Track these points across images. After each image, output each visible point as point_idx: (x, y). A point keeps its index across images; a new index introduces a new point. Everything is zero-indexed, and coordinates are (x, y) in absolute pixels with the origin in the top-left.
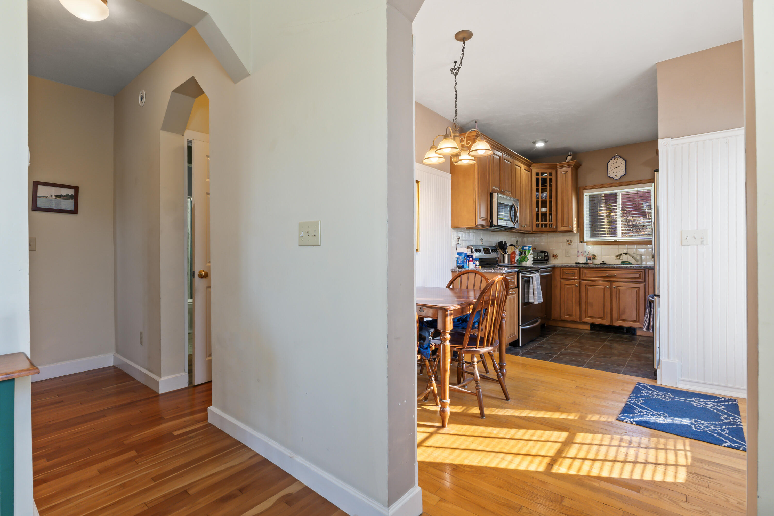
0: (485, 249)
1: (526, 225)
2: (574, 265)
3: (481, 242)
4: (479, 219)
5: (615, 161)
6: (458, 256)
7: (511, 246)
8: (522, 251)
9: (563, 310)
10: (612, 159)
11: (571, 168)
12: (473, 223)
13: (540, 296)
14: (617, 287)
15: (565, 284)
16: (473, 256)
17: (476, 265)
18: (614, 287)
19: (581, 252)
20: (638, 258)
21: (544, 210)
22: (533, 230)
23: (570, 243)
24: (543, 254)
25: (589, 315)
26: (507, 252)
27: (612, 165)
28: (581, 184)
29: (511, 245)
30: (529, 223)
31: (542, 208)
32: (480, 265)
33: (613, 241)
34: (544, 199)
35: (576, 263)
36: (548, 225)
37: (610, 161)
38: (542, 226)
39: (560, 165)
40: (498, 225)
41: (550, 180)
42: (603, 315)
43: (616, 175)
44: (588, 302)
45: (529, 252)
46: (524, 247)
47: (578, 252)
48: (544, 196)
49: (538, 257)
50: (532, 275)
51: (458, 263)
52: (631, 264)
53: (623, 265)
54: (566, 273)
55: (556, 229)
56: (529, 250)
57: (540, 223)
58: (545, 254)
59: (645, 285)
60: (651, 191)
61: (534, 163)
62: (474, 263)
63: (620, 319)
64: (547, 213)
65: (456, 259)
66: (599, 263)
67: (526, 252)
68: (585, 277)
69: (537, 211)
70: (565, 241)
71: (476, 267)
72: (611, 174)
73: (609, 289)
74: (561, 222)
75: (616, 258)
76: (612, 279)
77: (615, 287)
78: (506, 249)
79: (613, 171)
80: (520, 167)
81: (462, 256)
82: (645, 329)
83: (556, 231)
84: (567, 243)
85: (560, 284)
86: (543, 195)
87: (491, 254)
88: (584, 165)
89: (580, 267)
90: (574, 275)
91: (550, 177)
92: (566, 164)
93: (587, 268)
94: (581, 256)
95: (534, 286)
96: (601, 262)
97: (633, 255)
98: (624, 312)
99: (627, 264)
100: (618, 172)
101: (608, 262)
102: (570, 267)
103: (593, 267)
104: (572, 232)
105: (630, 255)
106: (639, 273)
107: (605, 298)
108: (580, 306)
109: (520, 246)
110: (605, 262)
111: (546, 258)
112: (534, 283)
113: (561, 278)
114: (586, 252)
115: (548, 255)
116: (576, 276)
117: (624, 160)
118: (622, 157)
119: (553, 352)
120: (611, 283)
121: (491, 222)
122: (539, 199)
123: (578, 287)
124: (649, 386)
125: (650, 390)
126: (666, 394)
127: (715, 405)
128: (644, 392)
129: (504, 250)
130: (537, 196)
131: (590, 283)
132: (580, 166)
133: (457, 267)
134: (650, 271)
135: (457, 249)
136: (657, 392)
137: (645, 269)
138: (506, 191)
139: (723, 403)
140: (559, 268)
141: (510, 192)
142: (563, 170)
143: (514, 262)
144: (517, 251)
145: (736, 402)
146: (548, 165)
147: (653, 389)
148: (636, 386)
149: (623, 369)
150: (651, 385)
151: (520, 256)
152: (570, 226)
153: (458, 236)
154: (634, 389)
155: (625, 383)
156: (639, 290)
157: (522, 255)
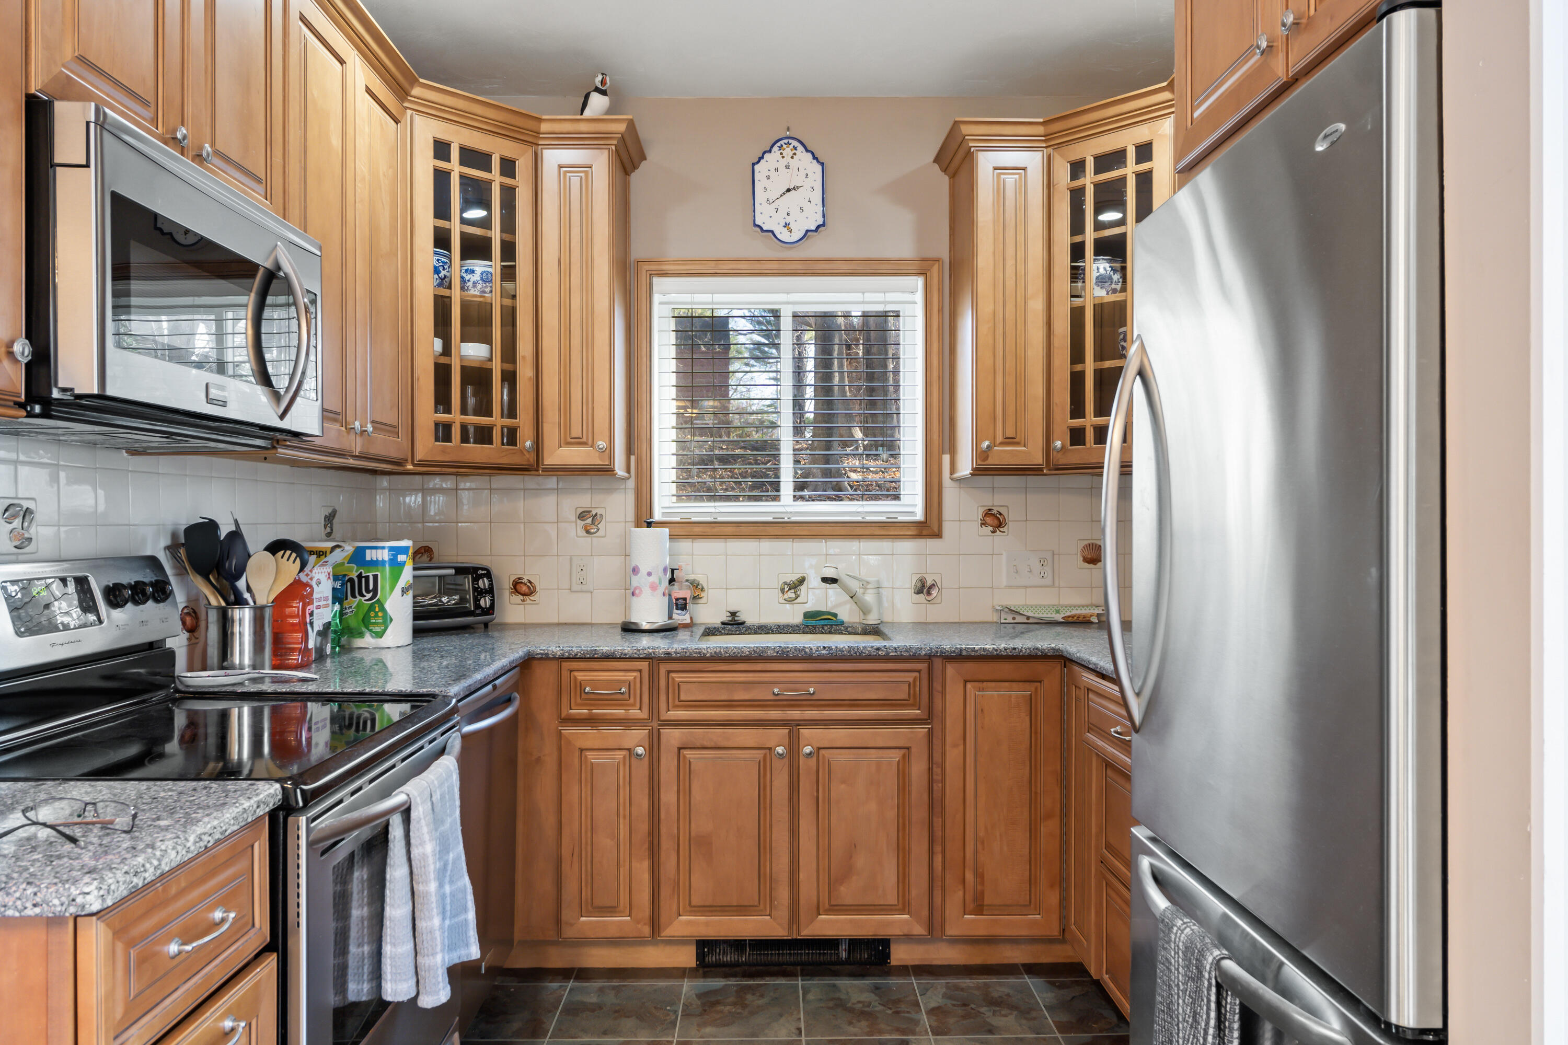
1: (373, 422)
2: (614, 643)
5: (784, 162)
7: (274, 554)
8: (354, 575)
9: (570, 888)
10: (770, 151)
11: (606, 152)
13: (460, 919)
14: (819, 749)
15: (581, 750)
18: (808, 749)
19: (649, 574)
20: (869, 598)
21: (474, 351)
22: (419, 455)
23: (593, 523)
24: (467, 582)
25: (696, 901)
26: (249, 589)
27: (773, 174)
28: (638, 251)
29: (275, 547)
30: (391, 413)
31: (464, 339)
33: (767, 518)
34: (473, 292)
35: (627, 630)
36: (496, 435)
37: (762, 158)
38: (465, 439)
39: (555, 128)
40: (102, 397)
41: (509, 194)
42: (757, 899)
43: (786, 225)
44: (693, 834)
45: (396, 578)
46: (368, 552)
47: (635, 571)
48: (476, 277)
49: (445, 599)
50: (403, 798)
54: (587, 689)
55: (532, 458)
56: (397, 567)
57: (456, 417)
58: (476, 580)
59: (930, 733)
60: (909, 307)
61: (421, 80)
63: (833, 903)
64: (490, 370)
67: (375, 577)
68: (676, 707)
69: (439, 355)
70: (572, 515)
72: (767, 217)
73: (786, 761)
74: (557, 419)
75: (781, 594)
76: (795, 714)
77: (811, 753)
78: (238, 577)
79: (775, 202)
80: (342, 62)
83: (532, 467)
84: (581, 523)
85: (560, 749)
86: (473, 272)
88: (655, 155)
89: (648, 658)
90: (626, 696)
91: (508, 181)
92: (583, 127)
93: (686, 659)
94: (647, 591)
95: (415, 870)
96: (725, 617)
97: (854, 585)
98: (848, 871)
99: (823, 623)
100: (795, 212)
101: (750, 617)
102: (608, 657)
103: (718, 658)
104: (606, 471)
105: (846, 589)
106: (910, 677)
107: (765, 808)
108: (656, 859)
109: (338, 546)
110: (742, 617)
111: (482, 603)
112: (415, 852)
113: (563, 715)
114: (665, 570)
115: (491, 585)
116: (634, 705)
117: (818, 161)
118: (809, 149)
120: (791, 733)
121: (26, 361)
122: (448, 287)
123: (646, 761)
129: (223, 580)
130: (441, 274)
131: (698, 734)
132: (643, 155)
134: (950, 669)
137: (932, 660)
138: (221, 155)
140: (554, 665)
141: (255, 178)
142: (566, 154)
143: (295, 649)
144: (320, 576)
146: (500, 116)
151: (340, 601)
152: (603, 445)
156: (906, 758)
157: (359, 598)
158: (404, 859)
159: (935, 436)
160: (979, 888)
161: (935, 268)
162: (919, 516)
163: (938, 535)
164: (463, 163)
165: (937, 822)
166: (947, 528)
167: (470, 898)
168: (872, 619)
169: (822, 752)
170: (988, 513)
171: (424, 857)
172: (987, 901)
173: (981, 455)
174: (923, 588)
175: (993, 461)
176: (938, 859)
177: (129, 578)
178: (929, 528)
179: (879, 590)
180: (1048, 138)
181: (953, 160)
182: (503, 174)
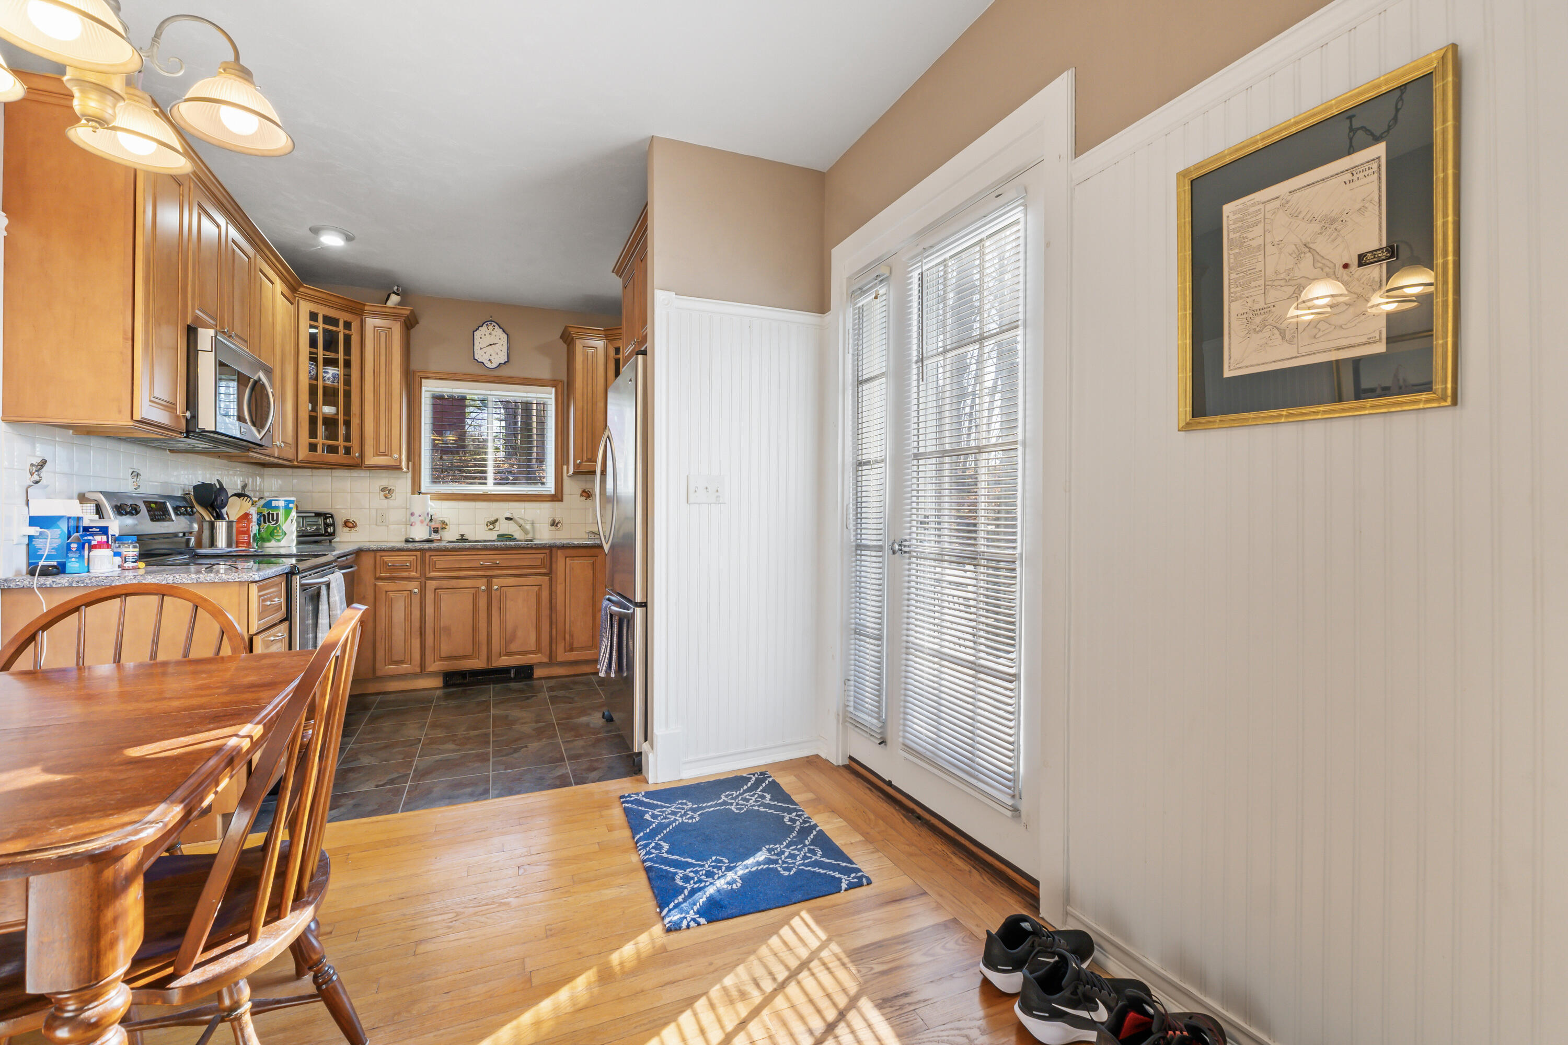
0: (153, 506)
2: (402, 545)
3: (131, 480)
4: (146, 402)
5: (488, 332)
6: (38, 529)
7: (238, 497)
8: (265, 513)
9: (380, 654)
10: (483, 325)
11: (399, 323)
12: (120, 412)
15: (386, 592)
16: (109, 530)
17: (124, 561)
18: (496, 587)
19: (420, 516)
20: (528, 527)
21: (328, 410)
22: (300, 458)
23: (389, 493)
24: (321, 521)
25: (443, 655)
26: (227, 514)
27: (482, 336)
28: (414, 366)
29: (238, 495)
30: (290, 439)
31: (324, 404)
32: (140, 558)
33: (481, 492)
34: (331, 383)
35: (407, 541)
36: (340, 450)
37: (478, 329)
38: (325, 451)
39: (374, 309)
41: (348, 339)
42: (471, 650)
43: (490, 360)
44: (441, 626)
45: (287, 515)
46: (272, 502)
47: (412, 514)
48: (329, 375)
49: (308, 528)
50: (327, 579)
51: (33, 553)
52: (515, 540)
53: (502, 541)
54: (390, 565)
55: (359, 461)
56: (288, 509)
57: (319, 441)
58: (325, 519)
59: (551, 579)
60: (549, 402)
61: (303, 285)
63: (507, 652)
64: (338, 420)
65: (26, 541)
66: (454, 540)
67: (277, 514)
68: (435, 571)
69: (311, 411)
70: (378, 490)
71: (126, 565)
72: (480, 356)
73: (486, 593)
74: (372, 443)
75: (486, 527)
76: (490, 573)
77: (497, 589)
78: (224, 507)
79: (484, 350)
80: (272, 283)
81: (58, 527)
82: (603, 672)
83: (358, 465)
84: (382, 493)
85: (375, 591)
86: (328, 373)
87: (173, 521)
88: (423, 323)
89: (420, 550)
90: (409, 567)
91: (348, 332)
92: (387, 310)
93: (438, 551)
94: (418, 524)
95: (331, 607)
96: (459, 537)
97: (521, 522)
98: (513, 637)
99: (507, 538)
100: (494, 355)
101: (471, 537)
102: (400, 551)
103: (453, 549)
104: (398, 468)
105: (516, 522)
106: (542, 556)
107: (476, 613)
108: (423, 638)
110: (467, 536)
111: (329, 530)
112: (331, 600)
113: (377, 575)
114: (428, 514)
115: (333, 522)
116: (412, 571)
117: (505, 333)
118: (501, 327)
119: (395, 775)
120: (488, 582)
121: (189, 418)
122: (316, 379)
123: (418, 597)
124: (643, 796)
125: (654, 807)
126: (682, 804)
127: (756, 796)
128: (649, 818)
129: (214, 509)
130: (312, 373)
131: (445, 583)
132: (417, 323)
133: (32, 573)
134: (559, 552)
135: (27, 504)
136: (668, 807)
137: (551, 549)
138: (236, 335)
139: (761, 788)
140: (372, 554)
141: (246, 342)
142: (378, 322)
143: (244, 542)
144: (253, 511)
145: (770, 777)
146: (345, 302)
147: (655, 802)
148: (625, 809)
149: (567, 768)
150: (646, 792)
151: (259, 525)
152: (396, 456)
153: (35, 456)
154: (627, 816)
155: (599, 807)
156: (540, 590)
157: (268, 523)
159: (559, 457)
160: (571, 641)
161: (560, 385)
162: (553, 492)
163: (561, 500)
164: (324, 322)
165: (554, 616)
166: (565, 497)
168: (529, 537)
169: (502, 588)
170: (584, 491)
171: (335, 601)
172: (576, 646)
173: (576, 466)
174: (554, 524)
175: (582, 468)
176: (554, 631)
177: (179, 504)
178: (557, 497)
179: (533, 524)
180: (606, 336)
181: (568, 339)
182: (345, 328)
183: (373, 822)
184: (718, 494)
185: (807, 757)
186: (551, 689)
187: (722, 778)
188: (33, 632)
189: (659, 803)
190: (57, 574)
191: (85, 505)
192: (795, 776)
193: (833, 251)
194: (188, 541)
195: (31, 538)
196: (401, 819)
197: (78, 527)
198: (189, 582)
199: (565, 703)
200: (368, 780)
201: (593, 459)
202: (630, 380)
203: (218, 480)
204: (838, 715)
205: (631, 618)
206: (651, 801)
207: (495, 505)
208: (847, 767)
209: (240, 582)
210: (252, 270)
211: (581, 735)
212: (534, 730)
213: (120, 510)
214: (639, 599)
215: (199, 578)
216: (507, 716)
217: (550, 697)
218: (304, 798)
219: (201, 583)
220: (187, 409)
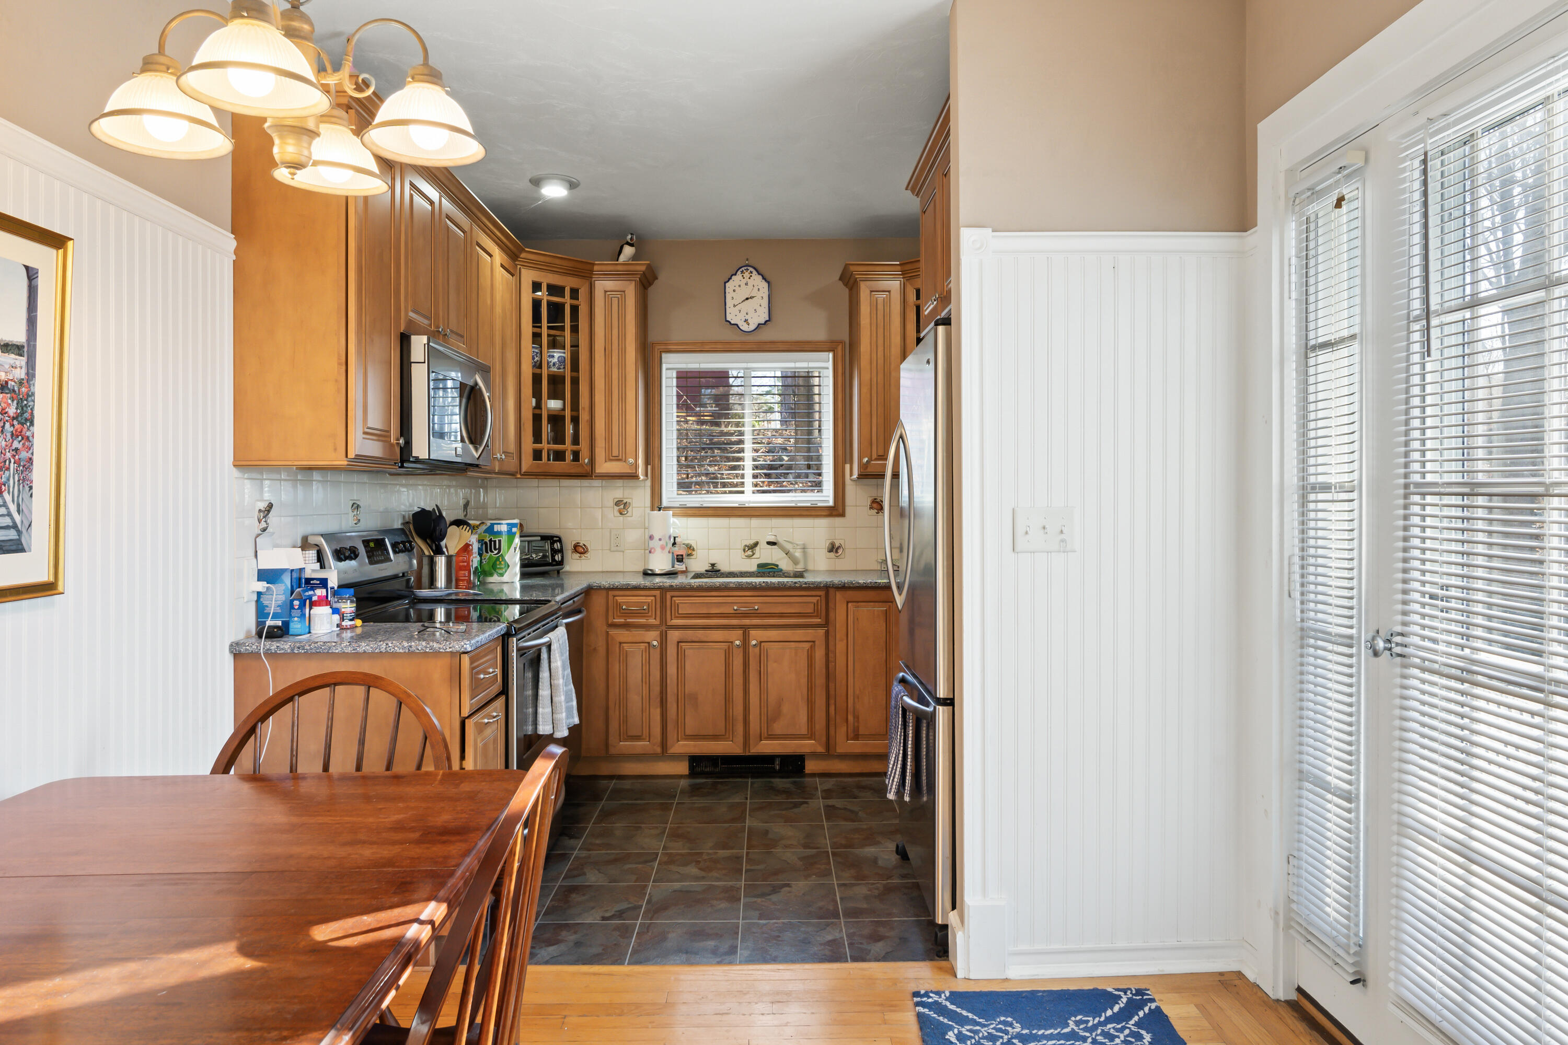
0: (372, 544)
1: (504, 452)
2: (639, 580)
3: (351, 514)
4: (360, 434)
5: (744, 281)
6: (265, 584)
7: (455, 525)
8: (487, 540)
9: (614, 725)
10: (735, 274)
11: (634, 282)
12: (335, 450)
13: (570, 704)
14: (761, 642)
15: (620, 643)
16: (328, 581)
17: (342, 619)
18: (754, 642)
19: (660, 540)
20: (798, 554)
21: (554, 405)
22: (524, 468)
23: (624, 508)
24: (547, 546)
25: (688, 732)
26: (446, 547)
27: (737, 288)
28: (653, 337)
29: (456, 522)
30: (512, 447)
31: (550, 398)
32: (358, 615)
34: (554, 369)
35: (646, 574)
36: (568, 456)
37: (731, 278)
38: (550, 459)
39: (604, 268)
40: (428, 458)
41: (575, 310)
42: (724, 731)
43: (746, 321)
44: (686, 693)
45: (510, 542)
46: (495, 526)
47: (651, 537)
48: (555, 360)
50: (547, 639)
51: (261, 612)
52: (781, 572)
53: (765, 575)
54: (624, 607)
55: (588, 469)
56: (511, 535)
57: (545, 446)
58: (552, 544)
59: (827, 633)
60: (824, 373)
61: (528, 249)
62: (336, 611)
63: (769, 733)
64: (565, 416)
65: (255, 598)
66: (703, 571)
67: (500, 541)
68: (677, 617)
69: (535, 408)
70: (611, 503)
71: (344, 623)
72: (733, 315)
73: (741, 649)
74: (604, 445)
75: (743, 553)
76: (747, 622)
77: (756, 645)
78: (442, 539)
79: (738, 306)
80: (491, 256)
81: (282, 582)
82: (892, 793)
83: (588, 474)
84: (616, 508)
85: (607, 643)
86: (553, 357)
87: (392, 560)
88: (663, 277)
89: (660, 588)
90: (647, 611)
91: (575, 302)
92: (620, 268)
93: (682, 589)
94: (658, 550)
95: (552, 674)
96: (708, 567)
97: (789, 547)
98: (777, 713)
99: (771, 570)
100: (751, 312)
101: (724, 567)
102: (636, 588)
103: (700, 589)
104: (634, 476)
105: (782, 548)
106: (814, 600)
107: (729, 678)
108: (664, 708)
109: (483, 523)
110: (718, 567)
111: (556, 558)
112: (553, 665)
113: (610, 622)
114: (670, 537)
115: (562, 546)
116: (651, 616)
117: (766, 280)
118: (760, 272)
119: (624, 906)
120: (744, 633)
121: (402, 446)
122: (540, 367)
123: (659, 650)
124: (947, 999)
125: (963, 1021)
126: (1005, 1023)
127: (1127, 1032)
128: (954, 1040)
129: (433, 541)
130: (536, 359)
131: (689, 634)
132: (656, 278)
133: (260, 635)
134: (839, 595)
135: (256, 556)
136: (984, 1026)
137: (828, 590)
138: (452, 331)
139: (1136, 1018)
140: (604, 592)
141: (462, 336)
142: (609, 284)
143: (464, 580)
144: (473, 540)
145: (1153, 1000)
146: (570, 264)
147: (965, 1013)
148: (919, 1016)
149: (841, 930)
150: (952, 993)
151: (480, 555)
152: (631, 460)
153: (262, 500)
154: (921, 1029)
155: (882, 1005)
156: (812, 648)
157: (490, 553)
158: (548, 669)
159: (840, 453)
160: (856, 724)
161: (840, 348)
162: (831, 503)
163: (842, 515)
164: (549, 293)
165: (832, 685)
166: (848, 510)
167: (574, 695)
168: (800, 568)
169: (763, 644)
170: (872, 501)
171: (557, 667)
172: (861, 733)
173: (862, 466)
174: (833, 549)
175: (870, 470)
176: (832, 708)
177: (399, 539)
178: (836, 510)
179: (804, 548)
180: (904, 273)
181: (849, 281)
182: (572, 298)
183: (595, 974)
184: (1063, 536)
185: (1221, 974)
186: (827, 794)
187: (1072, 988)
188: (253, 724)
189: (970, 1015)
190: (281, 636)
191: (307, 552)
192: (1196, 1006)
193: (1260, 126)
194: (408, 580)
195: (259, 594)
196: (627, 975)
197: (300, 579)
198: (401, 651)
199: (846, 819)
200: (593, 908)
201: (884, 457)
202: (928, 362)
203: (437, 506)
204: (1277, 913)
205: (931, 719)
206: (958, 1010)
207: (755, 522)
208: (1293, 1005)
209: (451, 652)
210: (470, 244)
211: (864, 878)
212: (801, 859)
213: (341, 555)
214: (942, 693)
215: (411, 646)
216: (767, 832)
217: (827, 807)
218: (490, 1001)
219: (413, 652)
220: (401, 435)
